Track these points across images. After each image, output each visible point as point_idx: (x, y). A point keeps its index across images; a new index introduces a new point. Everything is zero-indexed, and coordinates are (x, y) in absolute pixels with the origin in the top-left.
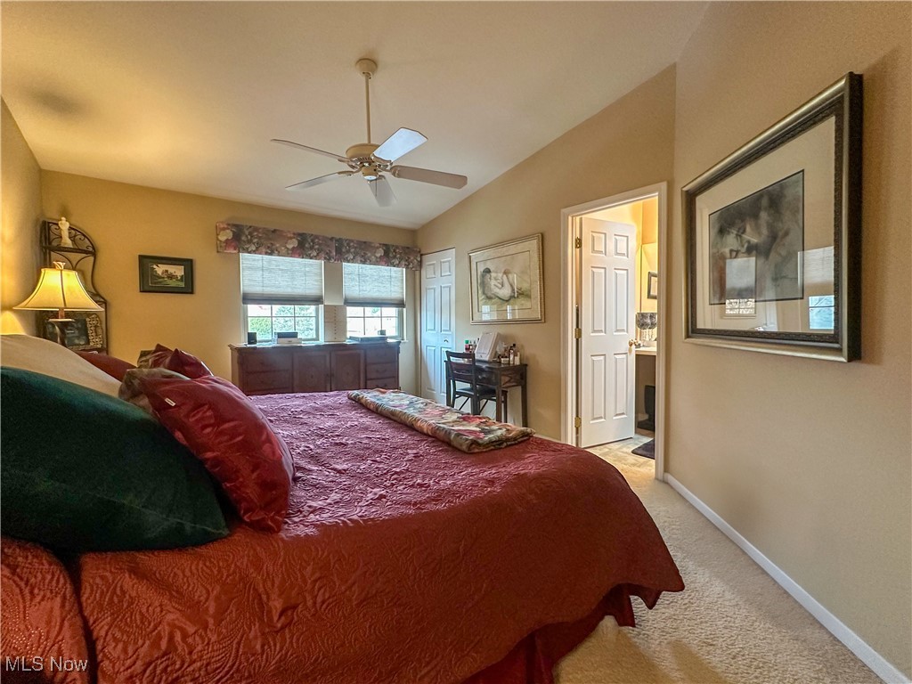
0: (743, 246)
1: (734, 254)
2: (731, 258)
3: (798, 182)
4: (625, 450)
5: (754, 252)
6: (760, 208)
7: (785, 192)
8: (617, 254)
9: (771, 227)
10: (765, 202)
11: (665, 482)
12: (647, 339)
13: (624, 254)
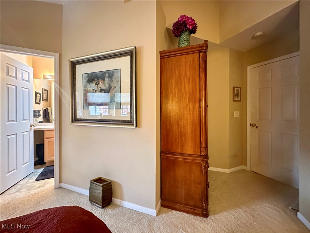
0: (98, 89)
1: (95, 91)
2: (93, 92)
3: (118, 72)
4: (31, 181)
5: (103, 92)
6: (105, 77)
7: (114, 74)
8: (23, 80)
9: (109, 84)
10: (107, 75)
11: (60, 188)
12: (36, 123)
13: (27, 81)
